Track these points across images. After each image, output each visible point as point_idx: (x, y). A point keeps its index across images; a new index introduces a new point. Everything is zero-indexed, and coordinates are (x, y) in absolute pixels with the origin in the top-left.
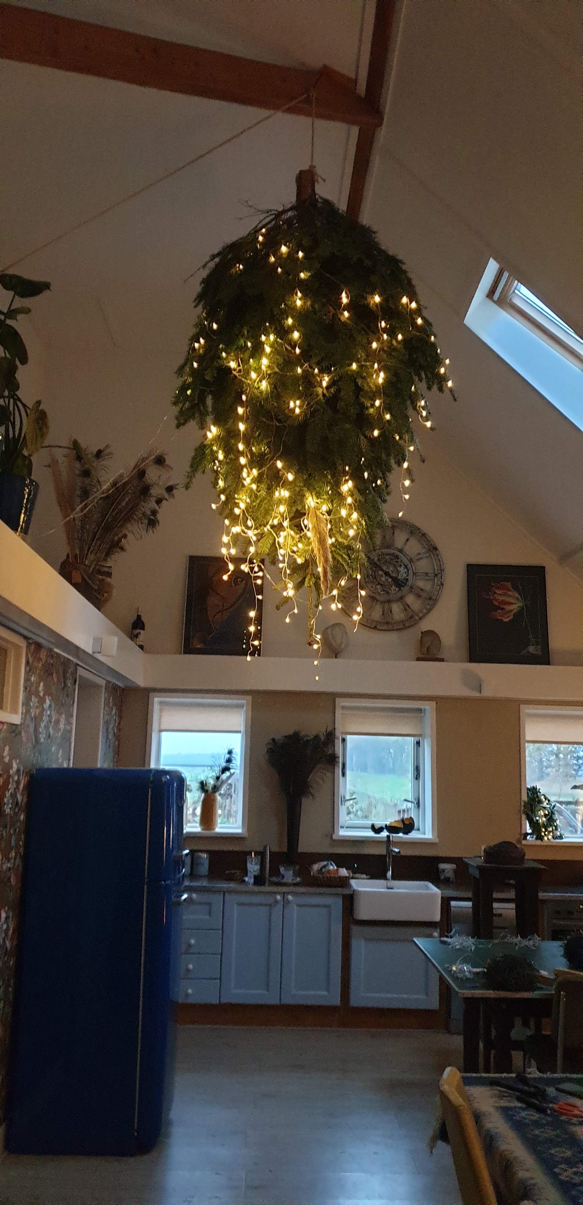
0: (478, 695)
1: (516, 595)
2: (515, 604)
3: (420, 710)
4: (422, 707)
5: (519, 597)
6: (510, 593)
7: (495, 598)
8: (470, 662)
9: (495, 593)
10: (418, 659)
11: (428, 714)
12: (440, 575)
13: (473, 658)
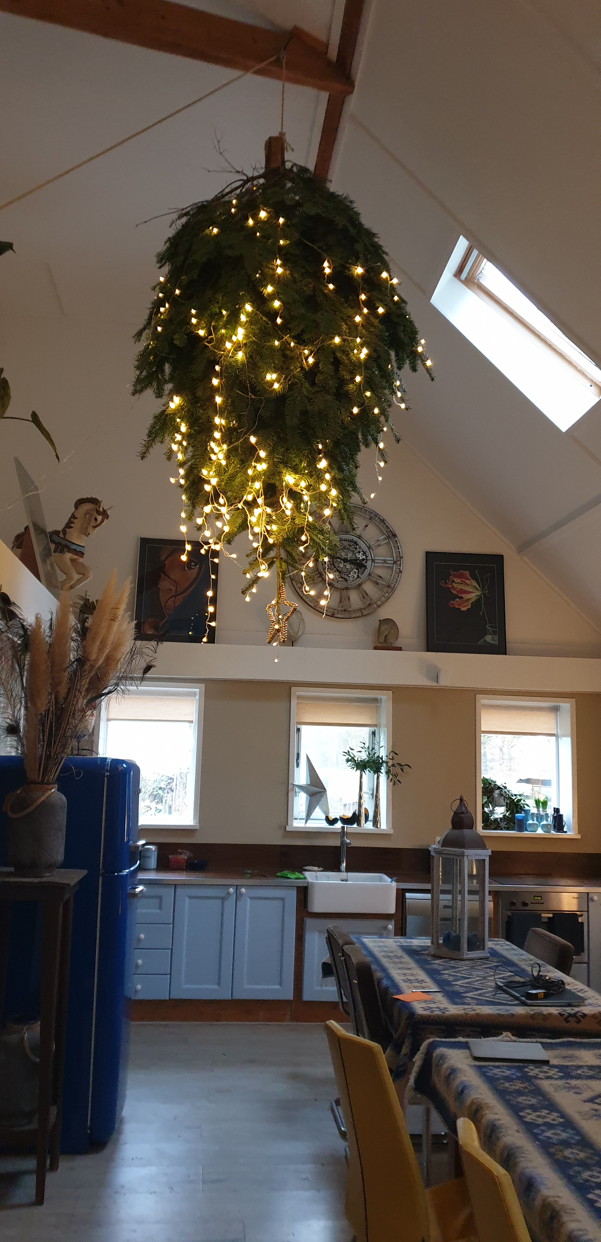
0: (435, 684)
1: (474, 583)
2: (472, 592)
3: (376, 700)
4: (379, 697)
5: (478, 587)
6: (467, 582)
7: (453, 586)
8: (427, 651)
9: (453, 581)
10: (376, 648)
11: (383, 704)
12: (399, 563)
13: (431, 647)
